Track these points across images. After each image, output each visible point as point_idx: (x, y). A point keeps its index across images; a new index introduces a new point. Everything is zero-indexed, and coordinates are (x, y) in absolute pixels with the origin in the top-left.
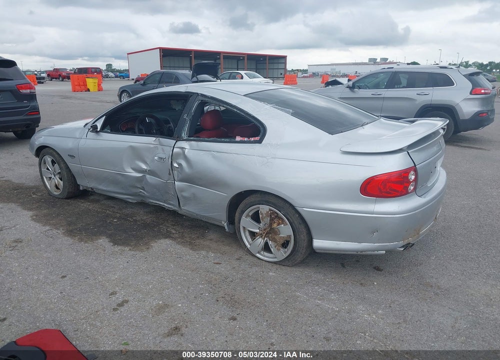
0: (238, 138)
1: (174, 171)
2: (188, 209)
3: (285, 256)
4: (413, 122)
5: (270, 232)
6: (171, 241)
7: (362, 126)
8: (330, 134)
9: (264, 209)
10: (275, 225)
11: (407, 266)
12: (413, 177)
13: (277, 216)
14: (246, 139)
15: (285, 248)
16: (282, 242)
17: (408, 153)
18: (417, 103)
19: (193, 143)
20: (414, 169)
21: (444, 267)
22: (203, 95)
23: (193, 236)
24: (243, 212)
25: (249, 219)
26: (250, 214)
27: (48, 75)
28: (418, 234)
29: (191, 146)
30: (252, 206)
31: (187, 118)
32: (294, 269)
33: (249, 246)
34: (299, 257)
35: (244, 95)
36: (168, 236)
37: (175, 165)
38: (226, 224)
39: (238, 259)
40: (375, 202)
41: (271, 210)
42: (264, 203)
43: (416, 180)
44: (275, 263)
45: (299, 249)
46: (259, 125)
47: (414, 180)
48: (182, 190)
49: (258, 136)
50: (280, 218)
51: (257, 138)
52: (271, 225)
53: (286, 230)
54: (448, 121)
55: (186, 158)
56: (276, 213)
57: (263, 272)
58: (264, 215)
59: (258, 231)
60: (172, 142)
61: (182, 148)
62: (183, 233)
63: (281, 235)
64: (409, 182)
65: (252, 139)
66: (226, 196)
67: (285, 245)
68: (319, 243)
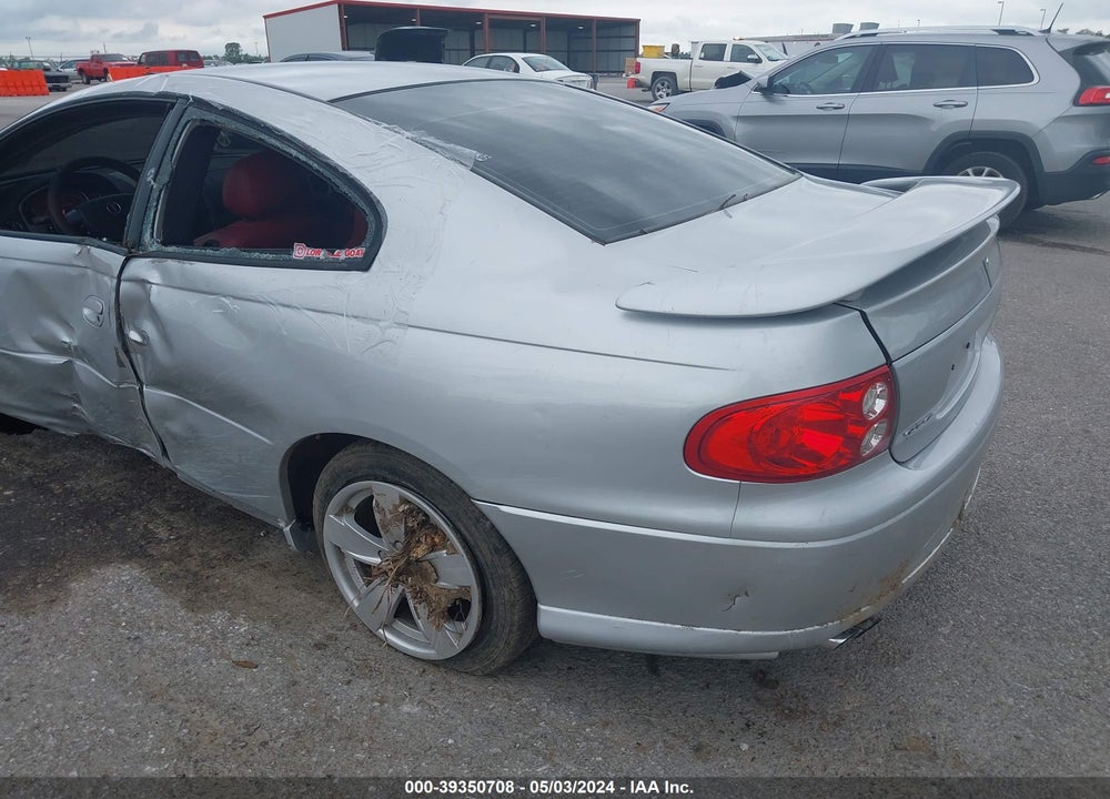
0: (300, 252)
1: (133, 356)
2: (191, 470)
3: (459, 645)
4: (904, 189)
5: (409, 569)
6: (136, 572)
7: (722, 208)
8: (595, 239)
9: (388, 495)
10: (419, 552)
11: (859, 667)
12: (880, 405)
13: (426, 522)
14: (322, 254)
15: (461, 619)
16: (445, 603)
17: (864, 315)
18: (934, 128)
19: (171, 264)
20: (886, 374)
21: (979, 670)
22: (200, 103)
23: (214, 553)
24: (328, 496)
25: (348, 522)
26: (354, 504)
27: (81, 71)
28: (894, 587)
29: (165, 273)
30: (349, 483)
31: (154, 179)
32: (490, 686)
33: (356, 604)
34: (501, 651)
35: (332, 102)
36: (137, 551)
37: (134, 336)
38: (288, 528)
39: (319, 646)
40: (739, 498)
41: (405, 501)
42: (385, 474)
43: (891, 413)
44: (435, 663)
45: (500, 628)
46: (362, 204)
47: (884, 414)
48: (165, 415)
49: (358, 244)
50: (436, 529)
51: (357, 253)
52: (407, 548)
53: (454, 571)
54: (1018, 190)
55: (154, 315)
56: (420, 510)
57: (382, 702)
58: (389, 516)
59: (376, 560)
60: (115, 259)
61: (143, 282)
62: (188, 538)
63: (442, 584)
64: (866, 425)
65: (342, 255)
66: (269, 446)
67: (457, 610)
68: (556, 618)
